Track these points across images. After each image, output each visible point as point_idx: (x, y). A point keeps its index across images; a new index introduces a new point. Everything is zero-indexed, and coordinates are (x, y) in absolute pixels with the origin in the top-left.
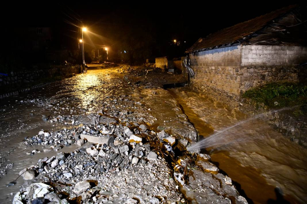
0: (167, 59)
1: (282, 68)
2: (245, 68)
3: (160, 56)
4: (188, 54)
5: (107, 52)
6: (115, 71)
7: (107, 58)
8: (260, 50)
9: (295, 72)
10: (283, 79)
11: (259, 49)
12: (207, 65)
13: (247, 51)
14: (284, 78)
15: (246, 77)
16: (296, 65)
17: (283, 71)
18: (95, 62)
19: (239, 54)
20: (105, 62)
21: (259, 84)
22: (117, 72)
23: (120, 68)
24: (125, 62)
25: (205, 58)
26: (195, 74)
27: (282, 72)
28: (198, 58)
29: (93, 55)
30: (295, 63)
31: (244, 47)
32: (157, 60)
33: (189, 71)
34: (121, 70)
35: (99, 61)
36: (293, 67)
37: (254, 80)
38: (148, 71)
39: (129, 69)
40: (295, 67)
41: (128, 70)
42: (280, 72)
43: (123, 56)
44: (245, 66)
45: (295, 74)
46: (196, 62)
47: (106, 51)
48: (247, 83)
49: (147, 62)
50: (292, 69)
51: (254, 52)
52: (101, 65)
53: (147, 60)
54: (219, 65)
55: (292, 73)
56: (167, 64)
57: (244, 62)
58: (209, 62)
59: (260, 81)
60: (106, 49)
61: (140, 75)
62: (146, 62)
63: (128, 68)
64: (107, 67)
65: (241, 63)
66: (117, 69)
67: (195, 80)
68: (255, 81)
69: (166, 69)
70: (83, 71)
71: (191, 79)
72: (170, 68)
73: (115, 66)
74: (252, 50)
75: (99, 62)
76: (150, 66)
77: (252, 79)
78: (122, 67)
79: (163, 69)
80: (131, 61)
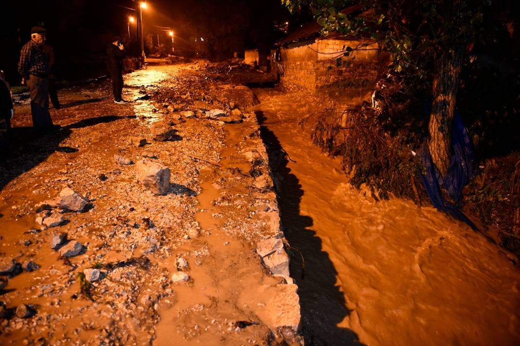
0: (259, 53)
1: (361, 64)
2: (321, 63)
3: (250, 48)
4: (279, 47)
5: (173, 39)
6: (188, 67)
7: (173, 49)
8: (338, 45)
9: (375, 69)
10: (362, 76)
11: (336, 43)
12: (295, 60)
13: (324, 45)
14: (364, 74)
15: (322, 72)
16: (377, 61)
17: (362, 68)
18: (153, 55)
19: (316, 48)
20: (169, 56)
21: (336, 79)
22: (190, 69)
23: (195, 64)
24: (203, 57)
25: (294, 52)
26: (284, 70)
27: (360, 69)
28: (288, 52)
29: (150, 43)
30: (375, 60)
31: (320, 41)
32: (246, 54)
33: (278, 68)
34: (196, 67)
35: (159, 54)
36: (373, 64)
37: (331, 75)
38: (232, 68)
39: (208, 65)
40: (376, 64)
41: (206, 67)
42: (359, 68)
43: (198, 47)
44: (321, 61)
45: (376, 71)
46: (286, 57)
47: (170, 38)
48: (324, 78)
49: (235, 56)
50: (373, 66)
51: (331, 46)
52: (164, 60)
53: (235, 54)
54: (303, 60)
55: (372, 70)
56: (258, 60)
57: (321, 56)
58: (296, 56)
59: (336, 76)
60: (171, 34)
61: (221, 73)
62: (233, 56)
63: (206, 64)
64: (174, 62)
65: (317, 57)
66: (190, 66)
67: (284, 78)
68: (332, 77)
69: (257, 66)
70: (142, 67)
71: (281, 78)
72: (262, 65)
73: (187, 61)
74: (328, 44)
75: (159, 56)
76: (238, 62)
77: (328, 75)
78: (198, 62)
79: (253, 66)
80: (210, 54)
